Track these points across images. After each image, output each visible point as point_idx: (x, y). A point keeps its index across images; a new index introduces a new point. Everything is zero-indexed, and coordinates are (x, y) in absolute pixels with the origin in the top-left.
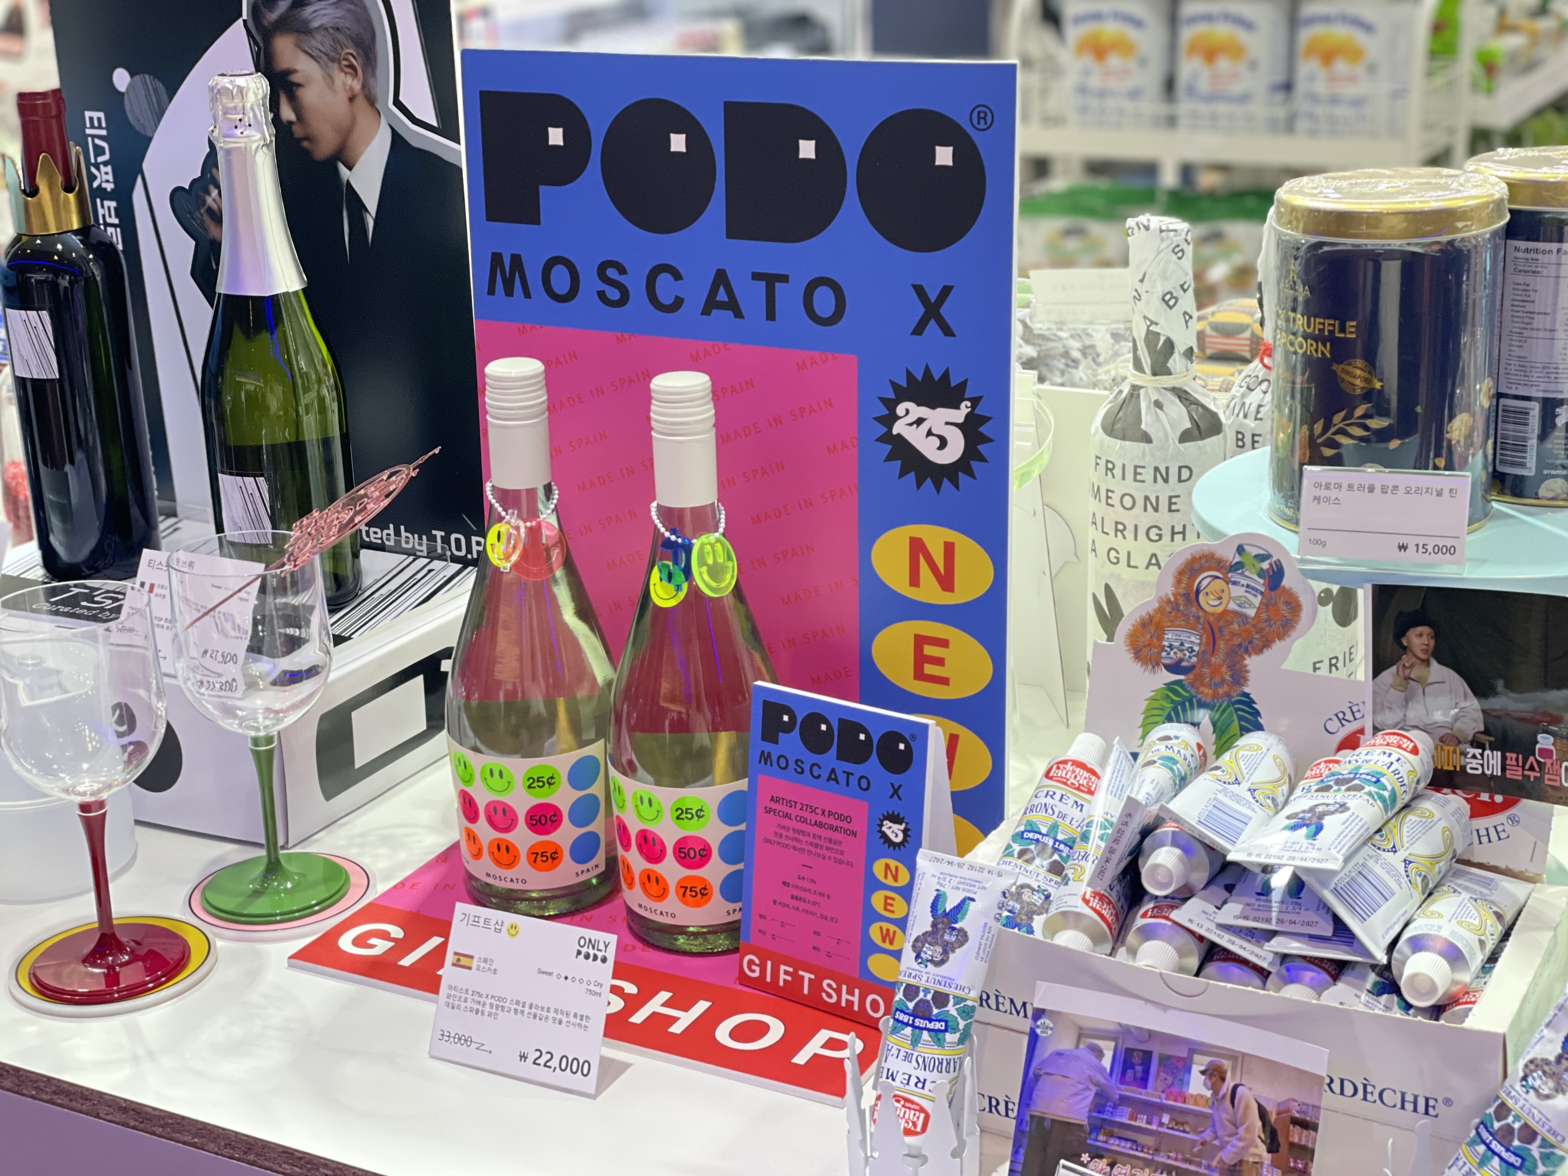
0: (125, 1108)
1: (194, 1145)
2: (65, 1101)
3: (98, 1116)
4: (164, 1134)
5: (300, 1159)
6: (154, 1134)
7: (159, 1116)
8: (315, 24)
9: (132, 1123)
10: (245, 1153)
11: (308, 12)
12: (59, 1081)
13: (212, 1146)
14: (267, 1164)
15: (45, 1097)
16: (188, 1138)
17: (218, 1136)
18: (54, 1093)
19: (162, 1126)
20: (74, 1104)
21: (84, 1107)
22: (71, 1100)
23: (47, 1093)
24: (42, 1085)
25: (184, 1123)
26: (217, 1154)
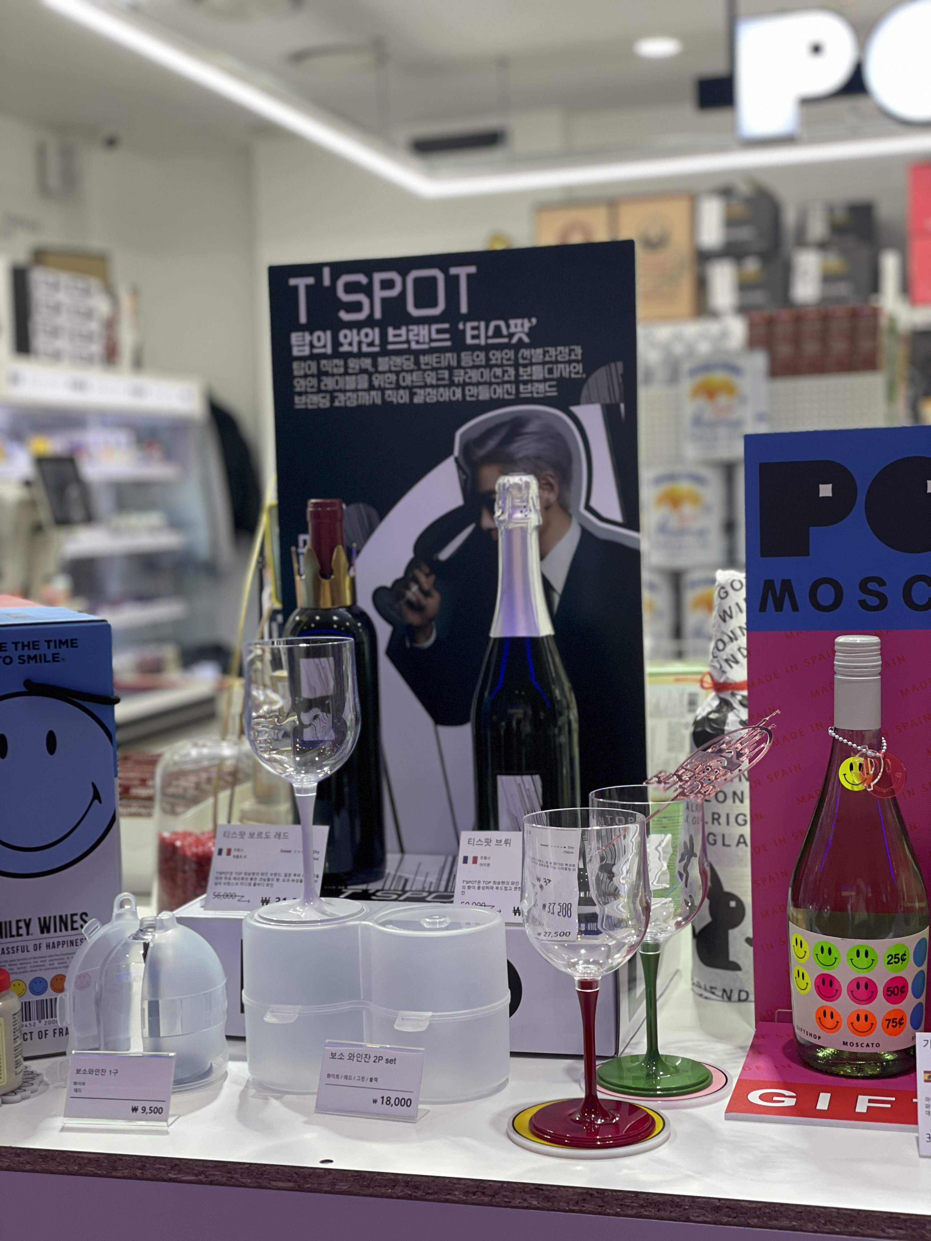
0: (718, 1207)
1: (793, 1229)
2: (653, 1212)
3: (688, 1220)
4: (760, 1224)
5: (905, 1221)
6: (749, 1225)
7: (755, 1208)
8: (520, 455)
9: (725, 1219)
10: (847, 1226)
11: (514, 447)
12: (648, 1194)
13: (810, 1226)
14: (869, 1232)
15: (630, 1212)
16: (785, 1223)
17: (819, 1215)
18: (642, 1206)
19: (758, 1217)
20: (662, 1213)
21: (673, 1214)
22: (659, 1210)
23: (633, 1208)
24: (628, 1202)
25: (782, 1209)
26: (816, 1232)
